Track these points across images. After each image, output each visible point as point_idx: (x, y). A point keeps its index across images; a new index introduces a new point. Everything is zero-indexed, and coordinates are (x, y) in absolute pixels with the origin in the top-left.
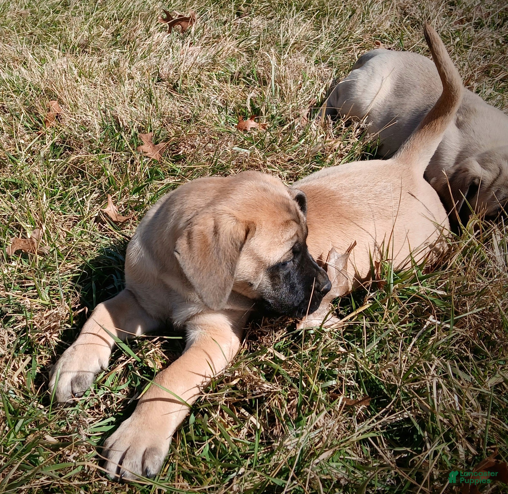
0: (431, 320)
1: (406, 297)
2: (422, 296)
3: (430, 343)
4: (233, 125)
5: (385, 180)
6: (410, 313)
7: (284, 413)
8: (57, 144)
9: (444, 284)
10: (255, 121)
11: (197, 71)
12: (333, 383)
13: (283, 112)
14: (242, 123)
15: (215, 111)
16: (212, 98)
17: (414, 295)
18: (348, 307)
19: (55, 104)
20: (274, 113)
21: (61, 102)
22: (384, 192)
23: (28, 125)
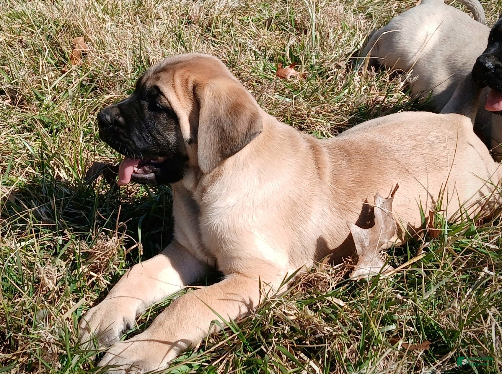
0: (486, 271)
1: (459, 249)
2: (475, 249)
3: (484, 295)
4: (272, 72)
5: (436, 131)
6: (463, 266)
7: (345, 357)
8: (84, 83)
9: (496, 238)
10: (295, 69)
11: (229, 15)
12: (393, 327)
13: (323, 62)
14: (282, 71)
15: (251, 57)
16: (249, 43)
17: (467, 247)
18: (402, 257)
19: (81, 40)
20: (314, 62)
21: (86, 40)
22: (437, 141)
23: (52, 62)
